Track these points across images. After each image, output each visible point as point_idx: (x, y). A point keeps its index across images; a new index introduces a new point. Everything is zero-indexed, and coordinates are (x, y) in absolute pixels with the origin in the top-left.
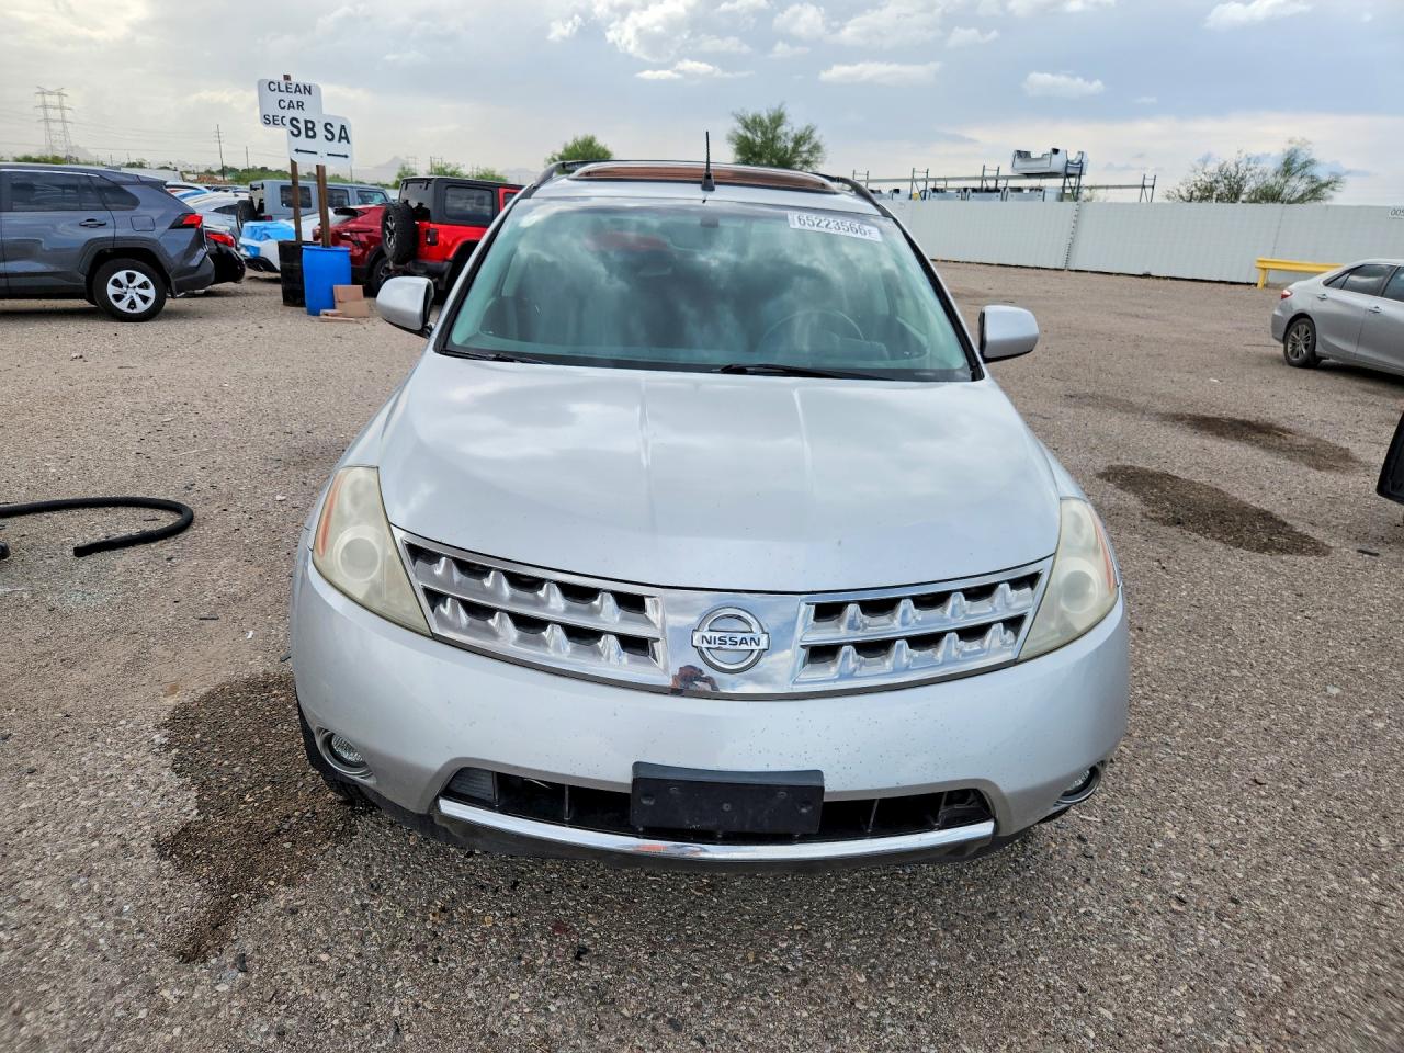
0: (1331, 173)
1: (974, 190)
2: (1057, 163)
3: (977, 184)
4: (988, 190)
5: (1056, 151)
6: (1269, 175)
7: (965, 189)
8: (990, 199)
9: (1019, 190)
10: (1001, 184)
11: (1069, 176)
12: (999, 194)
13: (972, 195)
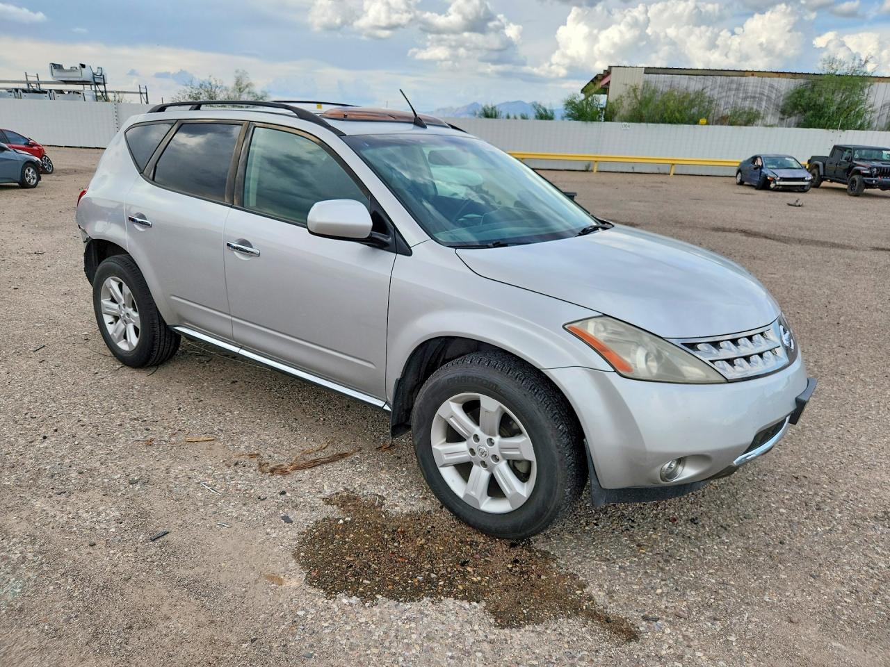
0: (262, 92)
1: (24, 91)
2: (86, 74)
3: (25, 86)
4: (35, 91)
5: (83, 66)
6: (230, 90)
7: (17, 90)
8: (42, 99)
9: (61, 92)
10: (43, 87)
11: (97, 84)
12: (47, 95)
13: (23, 94)
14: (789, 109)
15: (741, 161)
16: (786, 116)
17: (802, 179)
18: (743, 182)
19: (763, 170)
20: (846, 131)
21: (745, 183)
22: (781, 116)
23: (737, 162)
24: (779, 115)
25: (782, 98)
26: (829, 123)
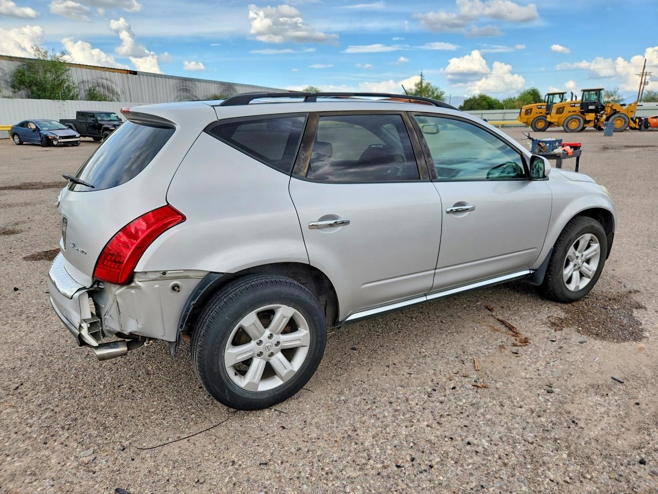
14: (16, 84)
15: (12, 126)
16: (17, 90)
17: (74, 137)
18: (23, 142)
19: (41, 132)
20: (66, 101)
21: (24, 143)
22: (13, 90)
23: (8, 127)
24: (11, 89)
25: (8, 76)
26: (52, 95)
